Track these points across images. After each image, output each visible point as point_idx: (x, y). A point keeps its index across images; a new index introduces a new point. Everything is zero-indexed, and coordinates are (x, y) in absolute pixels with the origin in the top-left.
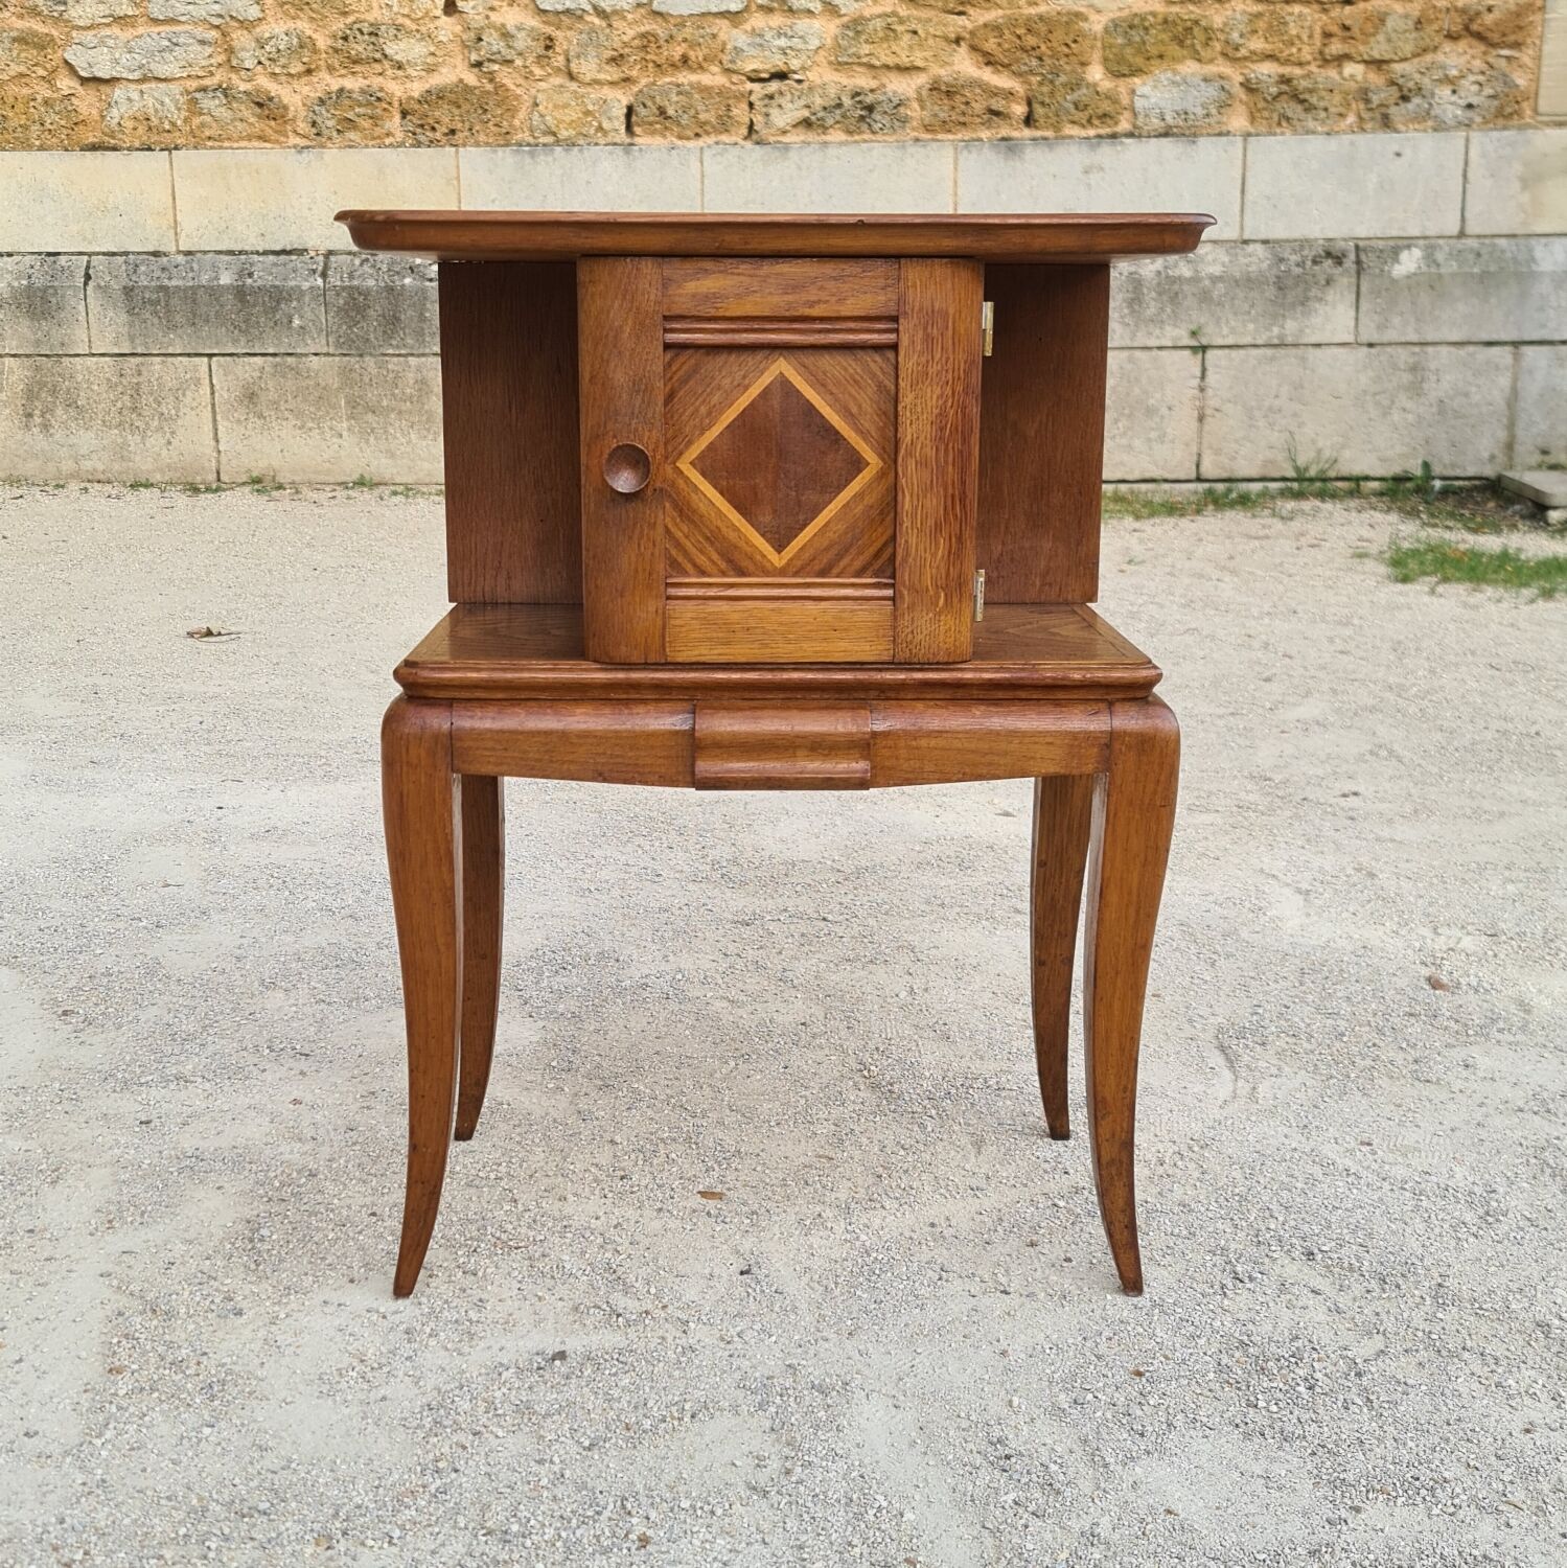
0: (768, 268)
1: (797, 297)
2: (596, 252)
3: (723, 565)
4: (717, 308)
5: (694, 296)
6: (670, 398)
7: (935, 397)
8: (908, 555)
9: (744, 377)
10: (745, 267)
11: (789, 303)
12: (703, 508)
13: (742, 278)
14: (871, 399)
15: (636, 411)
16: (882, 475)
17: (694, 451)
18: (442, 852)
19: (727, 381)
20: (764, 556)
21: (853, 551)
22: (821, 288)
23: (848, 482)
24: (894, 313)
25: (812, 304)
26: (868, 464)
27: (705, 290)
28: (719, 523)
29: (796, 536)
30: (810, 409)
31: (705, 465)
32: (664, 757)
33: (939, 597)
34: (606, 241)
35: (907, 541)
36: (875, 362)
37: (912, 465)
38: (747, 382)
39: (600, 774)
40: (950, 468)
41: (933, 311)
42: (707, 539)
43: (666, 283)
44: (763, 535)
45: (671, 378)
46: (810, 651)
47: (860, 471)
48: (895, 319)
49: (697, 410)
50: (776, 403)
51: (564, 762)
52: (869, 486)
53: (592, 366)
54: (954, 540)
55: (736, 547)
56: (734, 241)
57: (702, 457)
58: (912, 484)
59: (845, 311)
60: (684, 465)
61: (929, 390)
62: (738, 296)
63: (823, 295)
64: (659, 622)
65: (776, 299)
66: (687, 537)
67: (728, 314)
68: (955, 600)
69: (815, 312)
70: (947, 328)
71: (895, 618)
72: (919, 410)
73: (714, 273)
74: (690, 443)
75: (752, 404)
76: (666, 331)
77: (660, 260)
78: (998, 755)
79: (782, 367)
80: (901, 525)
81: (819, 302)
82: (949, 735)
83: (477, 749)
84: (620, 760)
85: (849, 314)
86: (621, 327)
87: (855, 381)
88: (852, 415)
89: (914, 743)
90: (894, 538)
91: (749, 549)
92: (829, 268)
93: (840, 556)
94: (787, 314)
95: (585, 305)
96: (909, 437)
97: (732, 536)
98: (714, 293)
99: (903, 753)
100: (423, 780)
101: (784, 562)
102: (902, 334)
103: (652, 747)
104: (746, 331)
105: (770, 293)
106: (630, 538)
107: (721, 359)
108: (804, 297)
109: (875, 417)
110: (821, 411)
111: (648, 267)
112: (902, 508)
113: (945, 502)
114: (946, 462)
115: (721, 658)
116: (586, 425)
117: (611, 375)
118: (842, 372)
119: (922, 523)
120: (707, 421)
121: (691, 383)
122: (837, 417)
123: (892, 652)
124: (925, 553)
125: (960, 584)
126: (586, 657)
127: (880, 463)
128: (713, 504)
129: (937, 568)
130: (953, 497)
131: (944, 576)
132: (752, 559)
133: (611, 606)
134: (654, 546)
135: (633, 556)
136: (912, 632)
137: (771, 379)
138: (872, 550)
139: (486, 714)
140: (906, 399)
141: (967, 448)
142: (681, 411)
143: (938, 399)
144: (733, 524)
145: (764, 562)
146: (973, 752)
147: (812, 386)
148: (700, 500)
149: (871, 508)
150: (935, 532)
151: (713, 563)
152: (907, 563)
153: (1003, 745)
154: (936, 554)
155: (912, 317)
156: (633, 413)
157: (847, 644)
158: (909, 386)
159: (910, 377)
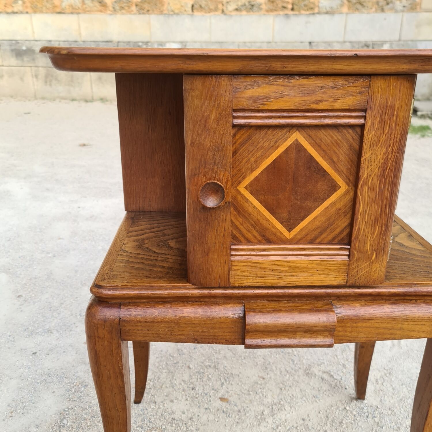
0: (293, 82)
1: (310, 98)
2: (195, 73)
3: (260, 238)
4: (264, 105)
5: (251, 98)
6: (235, 153)
7: (382, 153)
8: (359, 234)
9: (276, 142)
10: (281, 81)
11: (305, 101)
12: (251, 210)
13: (279, 87)
14: (345, 153)
15: (216, 162)
16: (347, 192)
17: (247, 181)
18: (118, 374)
19: (266, 144)
20: (282, 233)
21: (329, 230)
22: (324, 93)
23: (329, 196)
24: (365, 108)
25: (318, 102)
26: (340, 187)
27: (258, 95)
28: (259, 217)
29: (299, 224)
30: (311, 158)
31: (253, 189)
32: (228, 332)
33: (373, 254)
34: (201, 66)
35: (359, 228)
36: (350, 134)
37: (366, 189)
38: (277, 144)
39: (196, 340)
40: (386, 191)
41: (387, 106)
42: (252, 225)
43: (235, 90)
44: (281, 223)
45: (235, 143)
46: (304, 280)
47: (335, 191)
48: (365, 111)
49: (249, 160)
50: (293, 155)
51: (178, 335)
52: (340, 198)
53: (192, 137)
54: (384, 226)
55: (267, 229)
56: (277, 66)
57: (251, 184)
58: (365, 199)
59: (337, 106)
60: (241, 188)
61: (379, 150)
62: (276, 98)
63: (325, 97)
64: (227, 268)
65: (298, 99)
66: (242, 224)
67: (270, 108)
68: (381, 256)
69: (320, 106)
70: (393, 116)
71: (349, 265)
72: (373, 160)
73: (263, 84)
74: (244, 177)
75: (280, 157)
76: (235, 117)
77: (232, 77)
78: (396, 330)
79: (297, 136)
80: (357, 220)
81: (322, 101)
82: (373, 321)
83: (134, 330)
84: (207, 334)
85: (338, 108)
86: (209, 115)
87: (337, 144)
88: (334, 162)
89: (355, 325)
91: (273, 230)
92: (329, 82)
93: (321, 233)
94: (304, 108)
95: (188, 102)
96: (365, 175)
97: (265, 223)
98: (262, 96)
99: (349, 329)
100: (106, 344)
101: (291, 236)
102: (367, 119)
103: (222, 328)
104: (279, 117)
105: (295, 96)
106: (212, 227)
107: (263, 132)
108: (315, 97)
109: (346, 162)
110: (317, 159)
111: (225, 81)
112: (358, 211)
113: (381, 208)
114: (384, 187)
115: (258, 285)
116: (189, 168)
117: (203, 142)
118: (331, 139)
119: (368, 219)
120: (255, 165)
121: (246, 145)
122: (325, 163)
123: (346, 281)
124: (368, 233)
125: (384, 248)
126: (188, 281)
127: (347, 187)
128: (256, 208)
129: (374, 241)
130: (386, 205)
131: (376, 244)
132: (275, 234)
133: (201, 259)
134: (225, 230)
135: (214, 236)
136: (357, 271)
137: (291, 143)
138: (338, 230)
139: (137, 313)
140: (366, 155)
141: (395, 179)
142: (241, 160)
143: (384, 154)
144: (266, 218)
145: (282, 236)
146: (384, 328)
147: (313, 146)
148: (249, 206)
149: (340, 209)
150: (375, 222)
151: (255, 237)
152: (358, 238)
153: (399, 326)
154: (374, 234)
155: (374, 110)
156: (215, 163)
157: (322, 277)
158: (368, 148)
159: (370, 143)
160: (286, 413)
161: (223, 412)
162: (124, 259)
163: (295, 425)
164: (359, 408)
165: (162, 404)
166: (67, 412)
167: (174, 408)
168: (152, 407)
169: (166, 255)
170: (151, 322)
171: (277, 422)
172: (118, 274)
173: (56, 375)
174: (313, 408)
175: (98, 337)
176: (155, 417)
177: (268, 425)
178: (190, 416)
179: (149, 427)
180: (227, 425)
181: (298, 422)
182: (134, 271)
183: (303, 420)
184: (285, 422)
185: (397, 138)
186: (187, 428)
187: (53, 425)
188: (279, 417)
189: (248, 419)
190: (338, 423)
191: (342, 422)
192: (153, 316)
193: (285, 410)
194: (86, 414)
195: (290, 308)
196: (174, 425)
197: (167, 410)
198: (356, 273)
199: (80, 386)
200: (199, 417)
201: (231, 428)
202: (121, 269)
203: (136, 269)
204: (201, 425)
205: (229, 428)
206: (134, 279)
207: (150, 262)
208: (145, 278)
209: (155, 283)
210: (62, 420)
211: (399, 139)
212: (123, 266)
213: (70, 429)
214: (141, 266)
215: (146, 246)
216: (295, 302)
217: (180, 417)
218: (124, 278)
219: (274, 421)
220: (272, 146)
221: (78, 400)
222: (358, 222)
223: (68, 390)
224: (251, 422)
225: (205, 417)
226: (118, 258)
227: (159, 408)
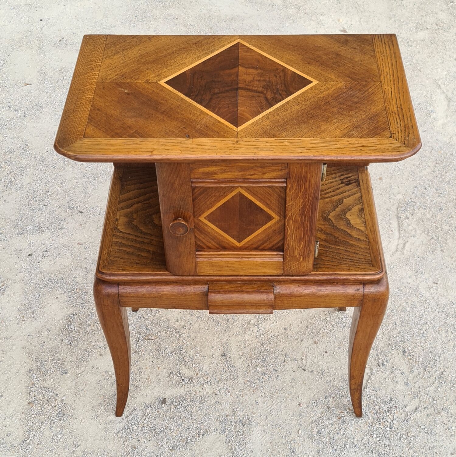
1: (245, 173)
3: (218, 246)
4: (213, 176)
5: (202, 172)
6: (194, 200)
7: (301, 202)
8: (289, 247)
9: (224, 193)
11: (242, 175)
12: (209, 230)
13: (223, 167)
14: (275, 199)
15: (182, 207)
16: (279, 221)
17: (206, 214)
18: (119, 325)
19: (218, 194)
21: (268, 242)
22: (256, 170)
23: (266, 223)
24: (285, 178)
26: (274, 218)
27: (208, 171)
28: (216, 234)
29: (246, 238)
30: (251, 202)
31: (210, 219)
33: (301, 258)
35: (288, 244)
37: (291, 222)
38: (225, 194)
40: (306, 222)
41: (301, 177)
42: (211, 239)
43: (191, 169)
44: (233, 238)
46: (251, 272)
47: (271, 220)
49: (206, 203)
50: (237, 200)
52: (275, 224)
53: (163, 192)
54: (307, 242)
55: (223, 241)
57: (209, 216)
58: (291, 227)
60: (202, 218)
61: (299, 200)
63: (256, 172)
64: (194, 265)
65: (237, 173)
66: (204, 238)
67: (217, 178)
68: (307, 258)
69: (253, 177)
70: (307, 182)
71: (284, 264)
72: (294, 206)
73: (211, 166)
74: (203, 212)
75: (228, 201)
79: (240, 190)
80: (287, 239)
81: (254, 174)
82: (303, 297)
84: (182, 304)
85: (267, 178)
86: (174, 182)
87: (269, 194)
88: (268, 204)
89: (290, 300)
90: (284, 239)
91: (228, 242)
93: (263, 244)
96: (290, 214)
97: (221, 238)
98: (211, 172)
99: (285, 302)
100: (110, 309)
101: (241, 245)
102: (288, 184)
103: (193, 301)
106: (182, 242)
108: (248, 173)
109: (277, 204)
112: (287, 234)
113: (304, 232)
114: (305, 221)
115: (218, 274)
116: (162, 209)
117: (171, 196)
118: (264, 192)
119: (294, 238)
120: (210, 206)
121: (203, 195)
122: (262, 205)
123: (282, 273)
124: (296, 246)
125: (309, 254)
126: (167, 269)
127: (279, 218)
128: (213, 229)
129: (300, 250)
130: (307, 230)
131: (303, 252)
132: (229, 244)
133: (175, 260)
134: (191, 244)
135: (183, 247)
136: (290, 267)
137: (235, 194)
138: (275, 242)
139: (131, 291)
140: (290, 203)
141: (313, 215)
142: (200, 203)
143: (302, 203)
144: (221, 235)
145: (234, 245)
146: (312, 302)
147: (252, 195)
148: (208, 228)
149: (275, 230)
150: (300, 240)
151: (214, 245)
152: (289, 249)
153: (323, 300)
154: (300, 246)
155: (292, 179)
156: (180, 207)
157: (265, 271)
158: (290, 200)
159: (291, 197)
160: (270, 322)
161: (213, 320)
162: (118, 240)
163: (277, 334)
164: (339, 318)
165: (157, 312)
166: (73, 318)
167: (169, 316)
168: (149, 315)
169: (151, 235)
170: (141, 297)
171: (261, 331)
172: (115, 259)
173: (56, 281)
174: (297, 318)
175: (104, 305)
176: (151, 324)
177: (252, 334)
178: (183, 324)
179: (146, 333)
180: (215, 333)
181: (280, 331)
182: (126, 257)
183: (285, 329)
184: (268, 331)
185: (311, 193)
186: (180, 336)
187: (62, 330)
188: (263, 326)
189: (235, 328)
190: (316, 332)
191: (319, 332)
192: (142, 293)
193: (270, 320)
194: (89, 320)
195: (241, 289)
196: (168, 333)
197: (163, 318)
198: (289, 269)
199: (80, 292)
200: (191, 325)
201: (219, 336)
202: (116, 254)
203: (128, 253)
204: (192, 332)
205: (217, 335)
206: (127, 266)
207: (138, 245)
208: (135, 264)
209: (142, 271)
210: (69, 325)
211: (313, 193)
212: (117, 249)
213: (78, 333)
214: (131, 250)
215: (135, 223)
216: (246, 283)
217: (174, 325)
218: (119, 264)
219: (258, 330)
220: (222, 195)
221: (80, 307)
222: (288, 240)
223: (70, 297)
224: (237, 330)
225: (196, 325)
226: (113, 240)
227: (155, 316)
